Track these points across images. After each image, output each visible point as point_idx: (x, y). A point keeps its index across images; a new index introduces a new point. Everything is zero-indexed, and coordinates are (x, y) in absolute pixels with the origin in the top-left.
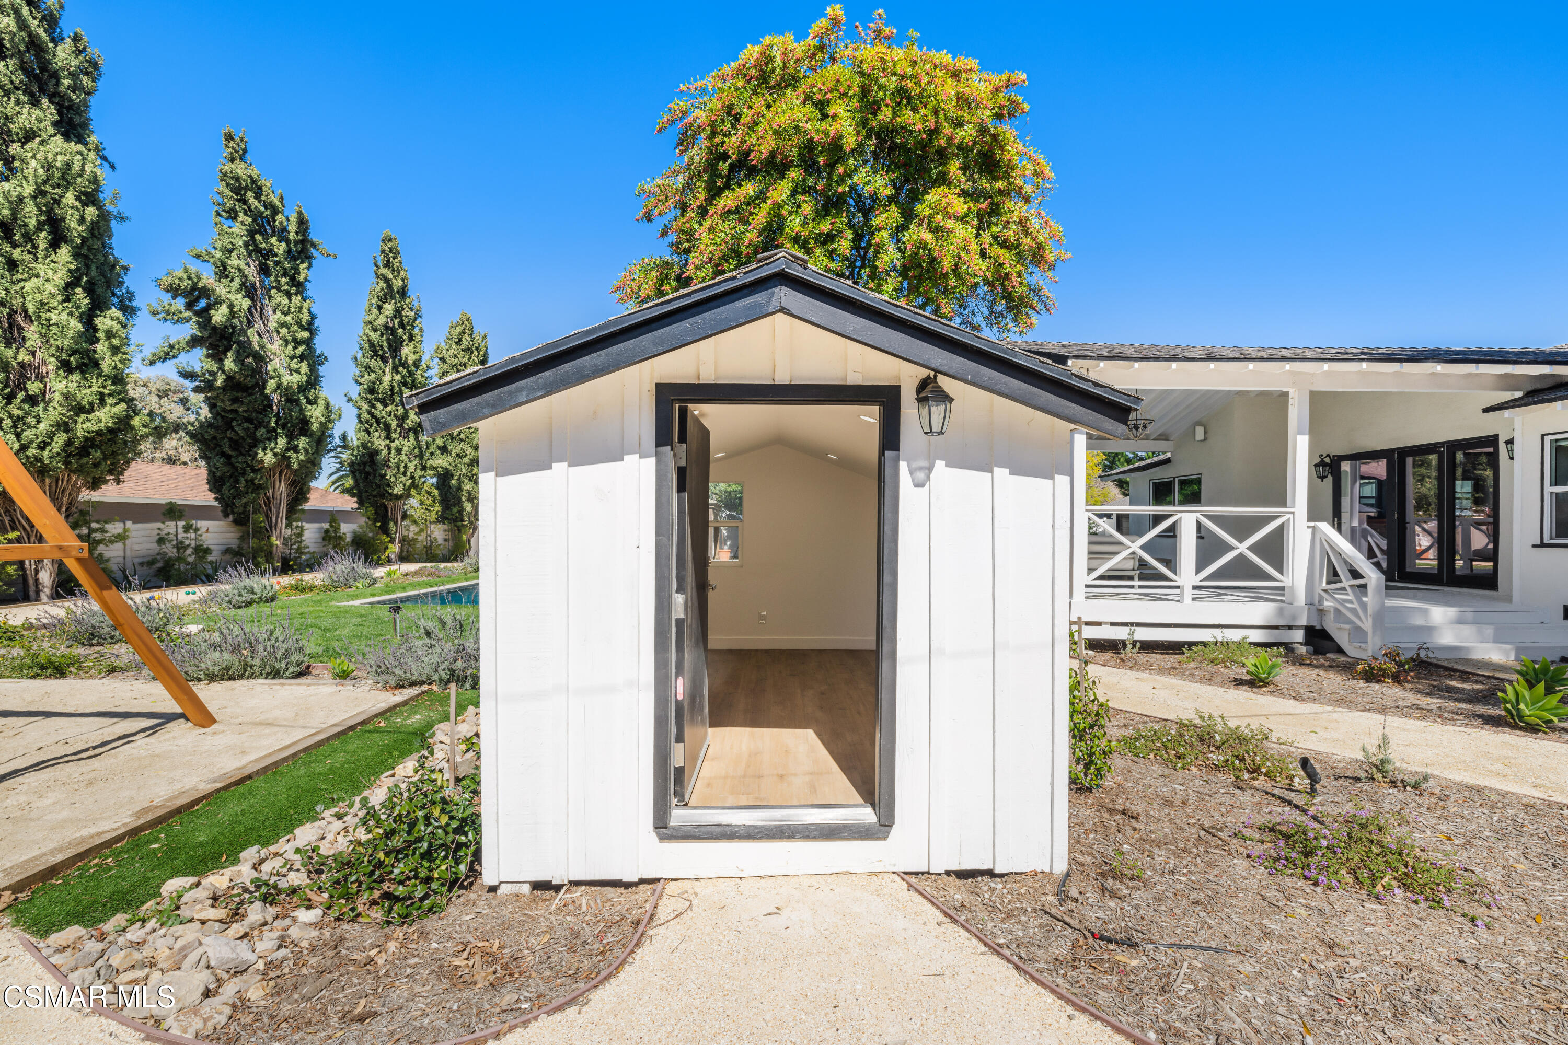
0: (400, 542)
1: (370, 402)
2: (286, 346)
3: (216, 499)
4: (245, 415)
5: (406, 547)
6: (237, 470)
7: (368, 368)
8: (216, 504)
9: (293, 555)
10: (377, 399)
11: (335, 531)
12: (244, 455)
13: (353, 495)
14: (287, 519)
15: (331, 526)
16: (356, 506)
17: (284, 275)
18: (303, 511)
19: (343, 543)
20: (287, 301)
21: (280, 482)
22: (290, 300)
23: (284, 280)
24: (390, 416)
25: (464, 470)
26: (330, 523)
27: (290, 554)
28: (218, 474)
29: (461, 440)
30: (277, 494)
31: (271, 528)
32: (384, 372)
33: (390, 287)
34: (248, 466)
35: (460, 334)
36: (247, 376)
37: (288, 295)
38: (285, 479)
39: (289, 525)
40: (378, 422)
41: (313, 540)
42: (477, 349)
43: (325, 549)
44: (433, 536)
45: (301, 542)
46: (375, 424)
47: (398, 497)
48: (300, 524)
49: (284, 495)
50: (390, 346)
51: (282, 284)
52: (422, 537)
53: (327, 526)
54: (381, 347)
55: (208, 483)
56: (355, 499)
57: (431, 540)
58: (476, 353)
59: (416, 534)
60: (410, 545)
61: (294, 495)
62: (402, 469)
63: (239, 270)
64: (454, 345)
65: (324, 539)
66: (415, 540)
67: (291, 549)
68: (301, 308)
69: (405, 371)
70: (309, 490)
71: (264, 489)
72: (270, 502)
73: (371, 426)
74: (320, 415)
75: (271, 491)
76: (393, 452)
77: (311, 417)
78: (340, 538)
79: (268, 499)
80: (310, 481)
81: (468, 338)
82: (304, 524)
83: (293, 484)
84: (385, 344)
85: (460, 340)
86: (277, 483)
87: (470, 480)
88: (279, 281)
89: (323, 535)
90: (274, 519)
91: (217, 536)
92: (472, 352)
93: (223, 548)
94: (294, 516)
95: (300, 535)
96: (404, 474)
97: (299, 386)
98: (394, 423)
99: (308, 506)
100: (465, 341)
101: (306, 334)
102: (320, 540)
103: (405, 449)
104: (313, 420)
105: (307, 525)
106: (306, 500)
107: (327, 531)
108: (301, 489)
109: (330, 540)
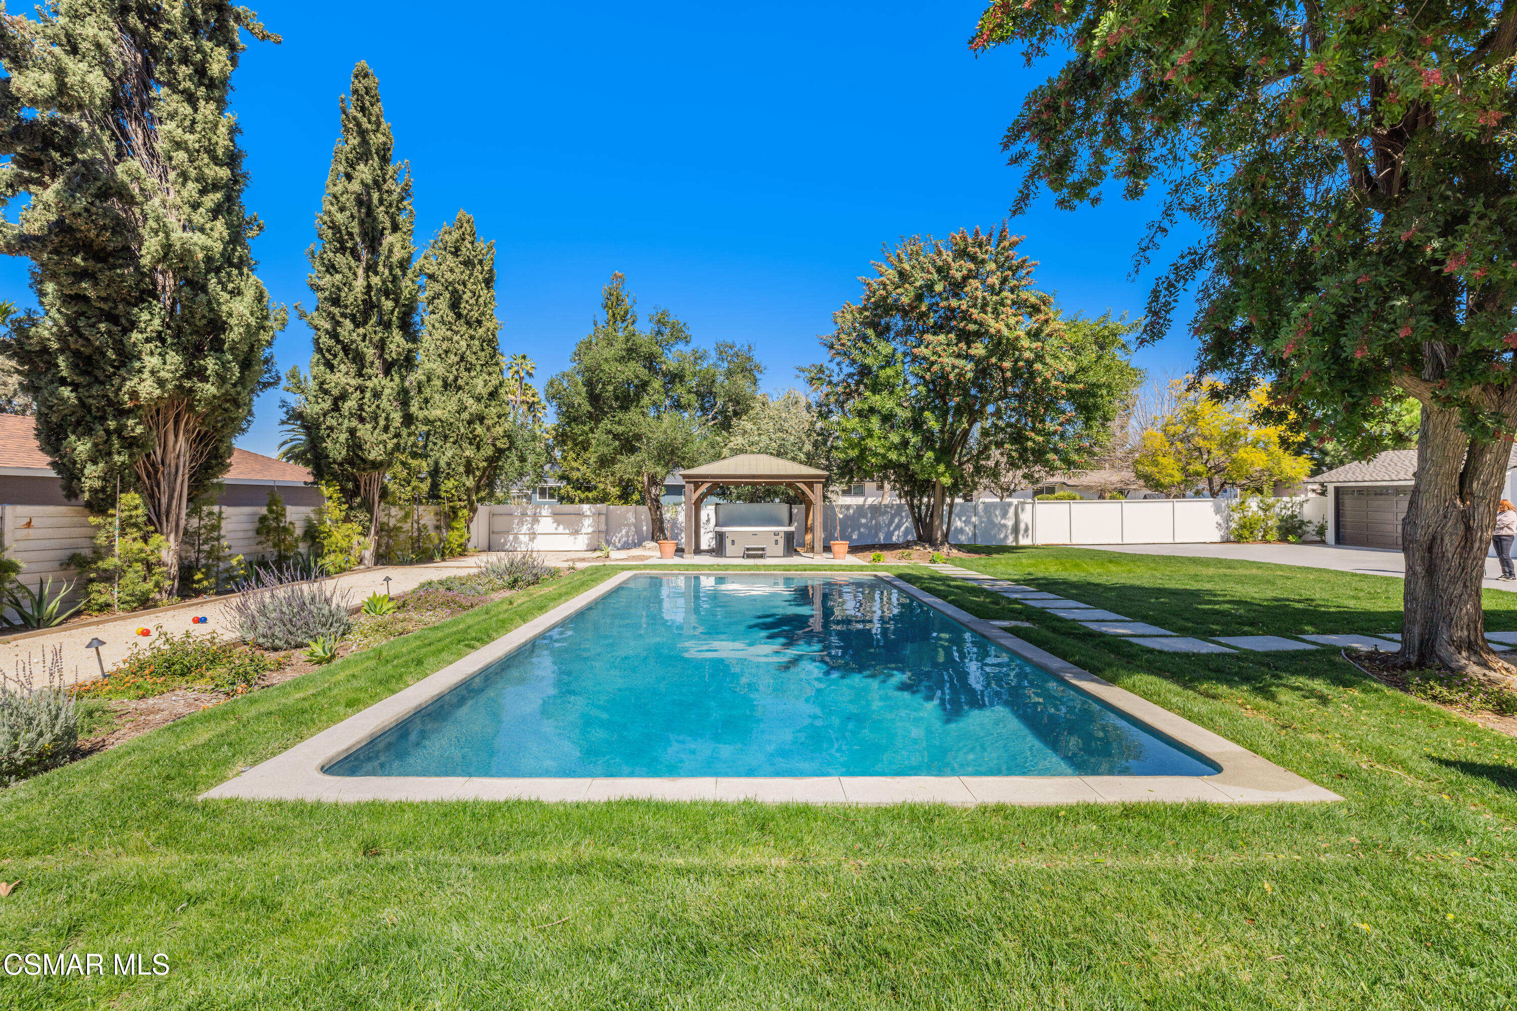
0: (377, 533)
1: (333, 318)
2: (184, 184)
3: (54, 465)
4: (105, 307)
5: (385, 540)
6: (89, 412)
7: (331, 268)
8: (52, 474)
9: (203, 561)
10: (344, 315)
11: (277, 519)
12: (102, 383)
13: (307, 463)
14: (190, 500)
15: (271, 511)
16: (310, 479)
17: (185, 61)
18: (220, 486)
19: (289, 538)
20: (189, 110)
21: (176, 436)
22: (196, 110)
23: (184, 71)
24: (364, 340)
25: (462, 430)
26: (269, 505)
27: (197, 559)
28: (54, 418)
29: (459, 388)
30: (171, 457)
31: (158, 516)
32: (355, 274)
33: (365, 142)
34: (110, 403)
35: (457, 241)
36: (104, 228)
37: (191, 99)
38: (186, 431)
39: (194, 511)
40: (346, 349)
41: (240, 535)
42: (481, 262)
43: (260, 547)
44: (422, 522)
45: (218, 539)
46: (341, 354)
47: (376, 465)
48: (216, 509)
49: (185, 460)
50: (364, 234)
51: (180, 77)
52: (407, 526)
53: (264, 510)
54: (350, 234)
55: (38, 436)
56: (309, 469)
57: (419, 529)
58: (479, 267)
59: (399, 521)
60: (390, 537)
61: (204, 459)
62: (382, 423)
63: (98, 46)
64: (449, 257)
65: (258, 532)
66: (397, 529)
67: (199, 551)
68: (216, 126)
69: (387, 272)
70: (230, 451)
71: (143, 446)
72: (156, 472)
73: (335, 356)
74: (247, 313)
75: (159, 452)
76: (368, 395)
77: (230, 315)
78: (285, 529)
79: (153, 465)
80: (232, 435)
81: (469, 246)
82: (224, 508)
83: (201, 439)
84: (356, 231)
85: (457, 249)
86: (171, 438)
87: (471, 444)
88: (175, 73)
89: (257, 525)
90: (164, 501)
91: (51, 533)
92: (474, 266)
93: (64, 554)
94: (205, 496)
95: (216, 527)
96: (386, 429)
97: (209, 259)
98: (370, 353)
99: (230, 477)
100: (464, 250)
101: (224, 173)
102: (252, 534)
103: (387, 391)
104: (233, 321)
105: (227, 511)
106: (225, 467)
107: (263, 519)
108: (216, 448)
109: (268, 533)
